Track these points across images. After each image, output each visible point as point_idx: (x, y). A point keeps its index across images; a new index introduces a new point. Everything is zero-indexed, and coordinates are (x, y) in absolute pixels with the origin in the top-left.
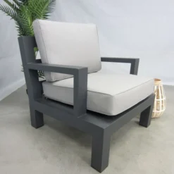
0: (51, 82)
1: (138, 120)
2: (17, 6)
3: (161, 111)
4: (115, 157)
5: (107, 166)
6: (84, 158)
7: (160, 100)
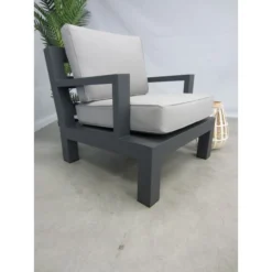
0: (85, 103)
1: (195, 152)
2: (43, 17)
3: (223, 139)
7: (222, 125)
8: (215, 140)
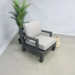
4: (45, 59)
5: (43, 61)
6: (37, 60)
7: (58, 43)
8: (56, 46)
